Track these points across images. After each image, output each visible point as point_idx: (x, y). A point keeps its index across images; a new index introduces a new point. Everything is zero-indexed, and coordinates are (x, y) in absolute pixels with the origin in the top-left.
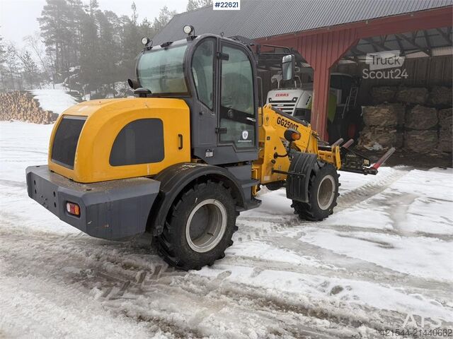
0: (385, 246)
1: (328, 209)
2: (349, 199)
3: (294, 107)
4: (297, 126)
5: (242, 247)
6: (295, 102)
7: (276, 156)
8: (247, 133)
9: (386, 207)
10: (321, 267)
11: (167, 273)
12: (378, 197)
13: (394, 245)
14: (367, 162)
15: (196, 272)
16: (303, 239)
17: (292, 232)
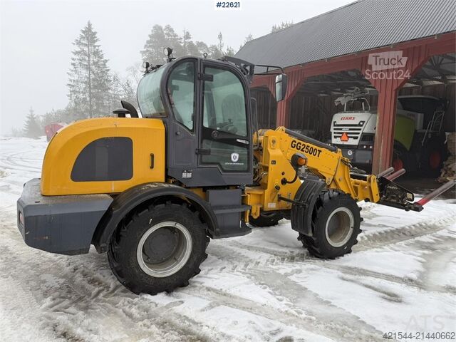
0: (392, 298)
1: (343, 247)
2: (386, 238)
3: (361, 132)
4: (320, 151)
5: (213, 277)
6: (362, 126)
7: (284, 182)
8: (237, 155)
9: (426, 252)
10: (286, 311)
11: (122, 294)
12: (426, 238)
13: (403, 299)
14: (409, 196)
15: (149, 297)
16: (293, 278)
17: (285, 268)
